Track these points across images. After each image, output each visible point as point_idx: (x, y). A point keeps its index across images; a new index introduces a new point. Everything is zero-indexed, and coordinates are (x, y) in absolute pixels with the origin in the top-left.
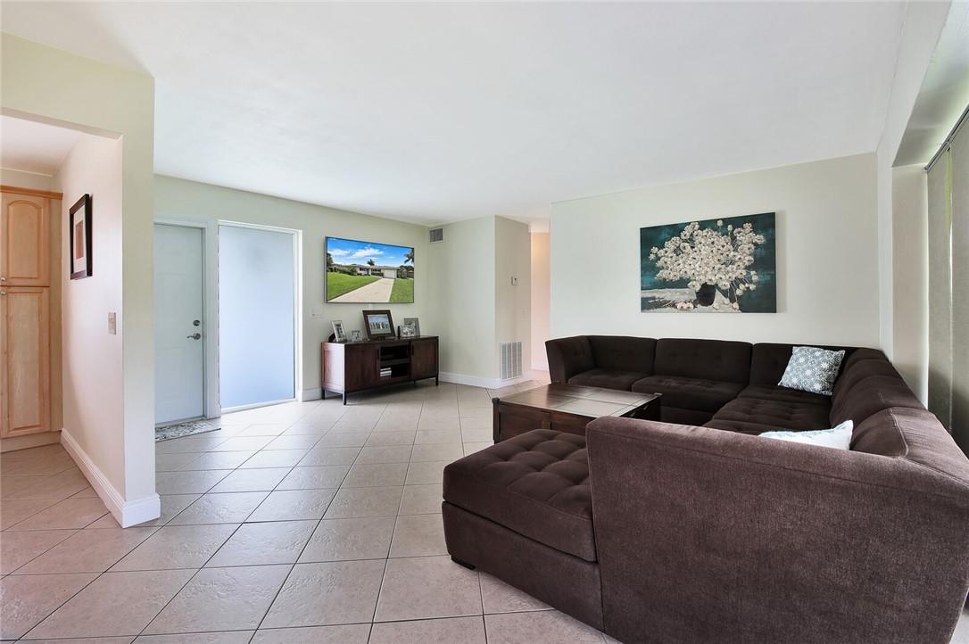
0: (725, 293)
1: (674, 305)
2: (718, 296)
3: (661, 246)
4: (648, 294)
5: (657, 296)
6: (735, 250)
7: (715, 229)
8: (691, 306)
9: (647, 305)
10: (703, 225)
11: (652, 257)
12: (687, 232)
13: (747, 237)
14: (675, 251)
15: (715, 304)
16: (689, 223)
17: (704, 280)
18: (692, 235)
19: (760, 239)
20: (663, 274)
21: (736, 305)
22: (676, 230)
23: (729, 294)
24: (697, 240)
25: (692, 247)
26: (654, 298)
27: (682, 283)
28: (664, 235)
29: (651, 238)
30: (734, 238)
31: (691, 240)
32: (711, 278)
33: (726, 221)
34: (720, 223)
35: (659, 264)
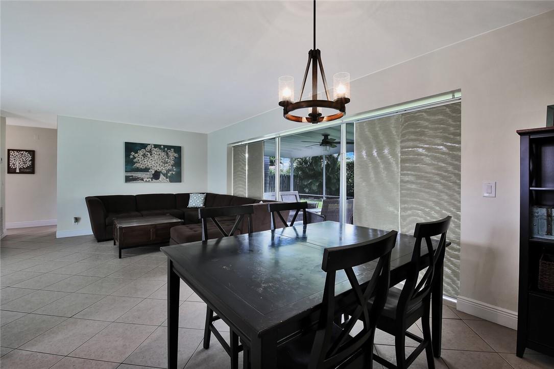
0: (164, 175)
1: (142, 180)
2: (162, 176)
3: (136, 152)
4: (129, 174)
5: (134, 175)
6: (168, 158)
7: (160, 149)
8: (150, 180)
9: (128, 179)
10: (156, 146)
11: (131, 157)
12: (149, 148)
13: (172, 154)
14: (143, 155)
15: (160, 179)
16: (150, 144)
17: (156, 169)
18: (151, 149)
19: (176, 155)
20: (137, 165)
21: (168, 180)
22: (144, 146)
23: (166, 175)
24: (153, 152)
25: (151, 155)
26: (132, 176)
27: (146, 170)
28: (137, 148)
29: (131, 148)
30: (167, 154)
31: (150, 152)
32: (159, 168)
33: (165, 146)
34: (162, 147)
35: (135, 160)
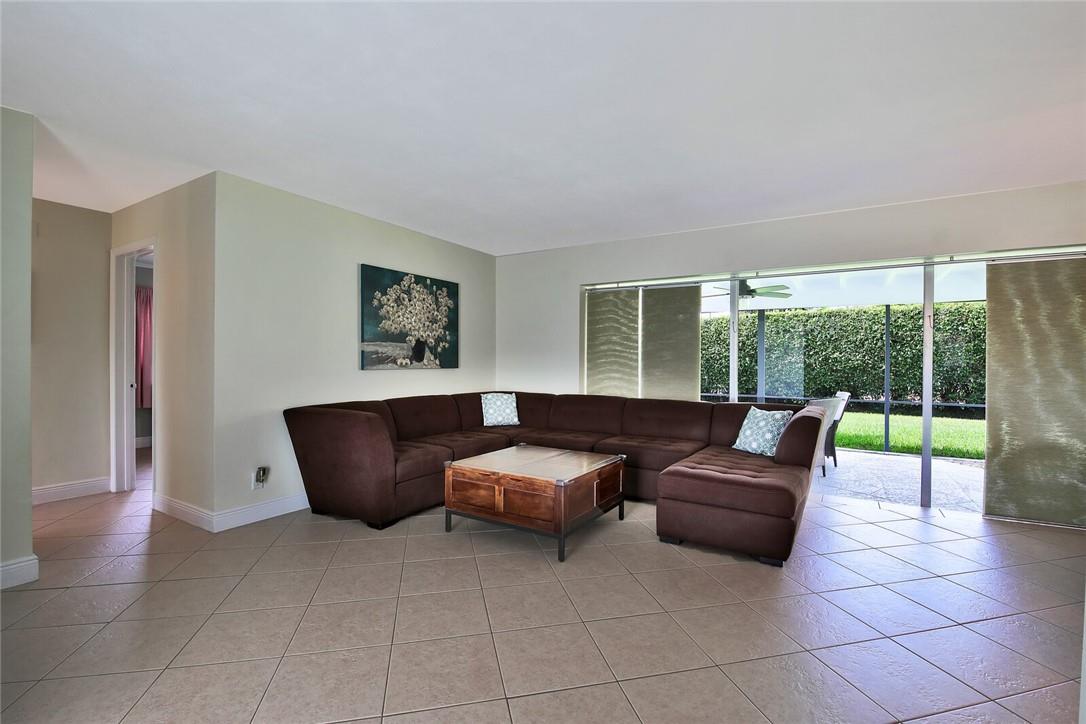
0: (431, 350)
1: (394, 361)
2: (427, 354)
3: (384, 293)
4: (370, 348)
5: (380, 350)
6: (438, 311)
7: (426, 286)
8: (408, 361)
9: (367, 361)
10: (419, 279)
11: (376, 303)
12: (405, 283)
13: (444, 300)
14: (396, 301)
15: (425, 361)
16: (407, 274)
17: (418, 336)
18: (409, 287)
19: (450, 303)
20: (386, 324)
21: (437, 362)
22: (397, 277)
23: (433, 350)
24: (414, 293)
25: (410, 301)
26: (377, 353)
27: (400, 337)
28: (387, 281)
29: (374, 280)
30: (437, 299)
31: (408, 292)
32: (423, 334)
33: (434, 281)
34: (428, 281)
35: (383, 312)
